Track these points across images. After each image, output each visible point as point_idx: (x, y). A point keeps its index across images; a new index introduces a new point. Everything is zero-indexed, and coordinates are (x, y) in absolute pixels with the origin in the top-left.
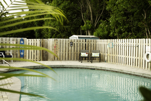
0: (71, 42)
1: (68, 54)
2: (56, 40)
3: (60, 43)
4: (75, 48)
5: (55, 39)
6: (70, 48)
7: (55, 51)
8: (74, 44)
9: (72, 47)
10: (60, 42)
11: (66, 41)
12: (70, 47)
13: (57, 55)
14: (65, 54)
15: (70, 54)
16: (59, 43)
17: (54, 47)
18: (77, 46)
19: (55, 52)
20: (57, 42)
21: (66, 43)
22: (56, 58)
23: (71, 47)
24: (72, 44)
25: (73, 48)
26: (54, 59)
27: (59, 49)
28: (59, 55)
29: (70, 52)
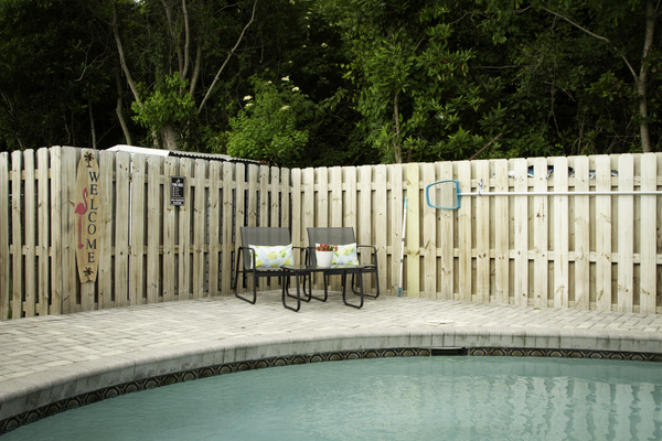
0: (174, 180)
1: (161, 256)
2: (89, 157)
3: (114, 183)
4: (196, 214)
5: (84, 151)
6: (170, 216)
7: (84, 242)
8: (193, 188)
9: (181, 213)
10: (114, 177)
11: (146, 172)
12: (173, 212)
13: (93, 268)
14: (145, 256)
15: (172, 255)
16: (109, 181)
17: (73, 209)
18: (207, 206)
19: (81, 246)
20: (95, 177)
21: (146, 184)
22: (88, 290)
23: (178, 208)
24: (181, 192)
25: (185, 214)
26: (73, 299)
27: (110, 225)
28: (105, 266)
29: (169, 244)
